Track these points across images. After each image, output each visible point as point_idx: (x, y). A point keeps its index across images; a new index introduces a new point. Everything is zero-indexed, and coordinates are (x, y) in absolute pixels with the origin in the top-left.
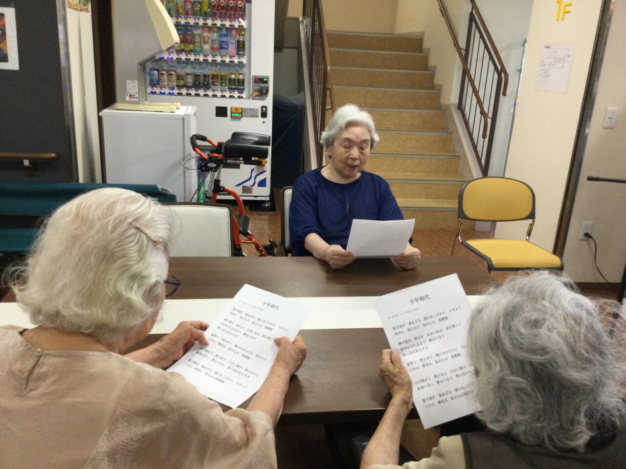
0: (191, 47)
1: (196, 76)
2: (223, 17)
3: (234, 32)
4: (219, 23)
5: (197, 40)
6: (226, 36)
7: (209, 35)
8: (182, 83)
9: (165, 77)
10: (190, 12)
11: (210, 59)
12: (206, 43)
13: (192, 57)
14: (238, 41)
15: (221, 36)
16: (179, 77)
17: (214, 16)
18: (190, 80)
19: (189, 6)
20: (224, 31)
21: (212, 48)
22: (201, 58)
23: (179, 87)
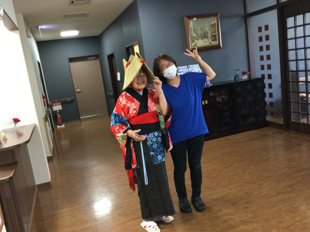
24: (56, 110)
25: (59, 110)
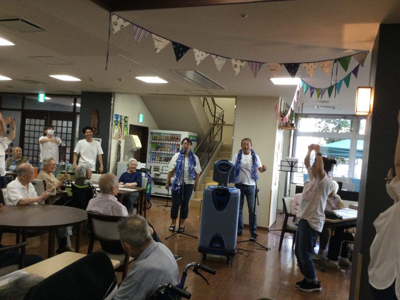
0: (164, 149)
1: (165, 158)
2: (173, 141)
3: (176, 145)
4: (172, 143)
5: (166, 147)
6: (174, 146)
7: (169, 146)
8: (161, 160)
9: (156, 158)
10: (165, 139)
11: (168, 153)
12: (168, 148)
13: (164, 152)
14: (177, 148)
15: (172, 146)
16: (160, 158)
17: (171, 141)
18: (163, 159)
19: (165, 138)
20: (173, 145)
21: (170, 150)
22: (166, 152)
23: (160, 161)
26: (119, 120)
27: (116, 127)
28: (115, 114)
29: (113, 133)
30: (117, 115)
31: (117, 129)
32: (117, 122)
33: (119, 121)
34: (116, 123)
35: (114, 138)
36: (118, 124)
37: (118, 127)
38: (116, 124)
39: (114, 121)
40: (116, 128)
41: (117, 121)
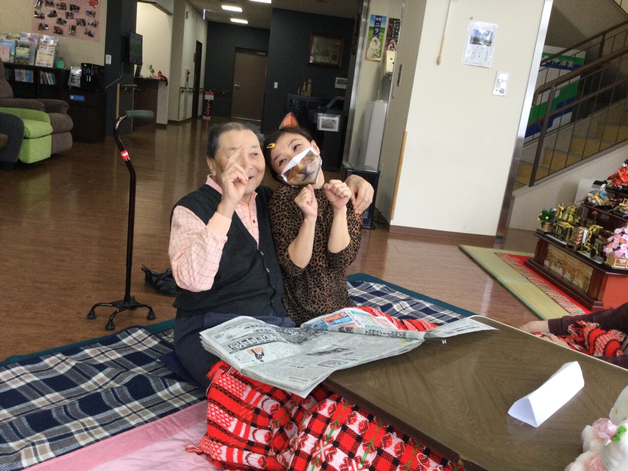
24: (207, 99)
25: (211, 101)
26: (385, 25)
27: (375, 38)
28: (372, 15)
29: (367, 49)
30: (377, 17)
31: (379, 43)
32: (377, 30)
33: (384, 29)
34: (375, 31)
35: (366, 58)
36: (381, 34)
37: (381, 41)
38: (376, 34)
39: (370, 27)
40: (376, 41)
41: (379, 28)
